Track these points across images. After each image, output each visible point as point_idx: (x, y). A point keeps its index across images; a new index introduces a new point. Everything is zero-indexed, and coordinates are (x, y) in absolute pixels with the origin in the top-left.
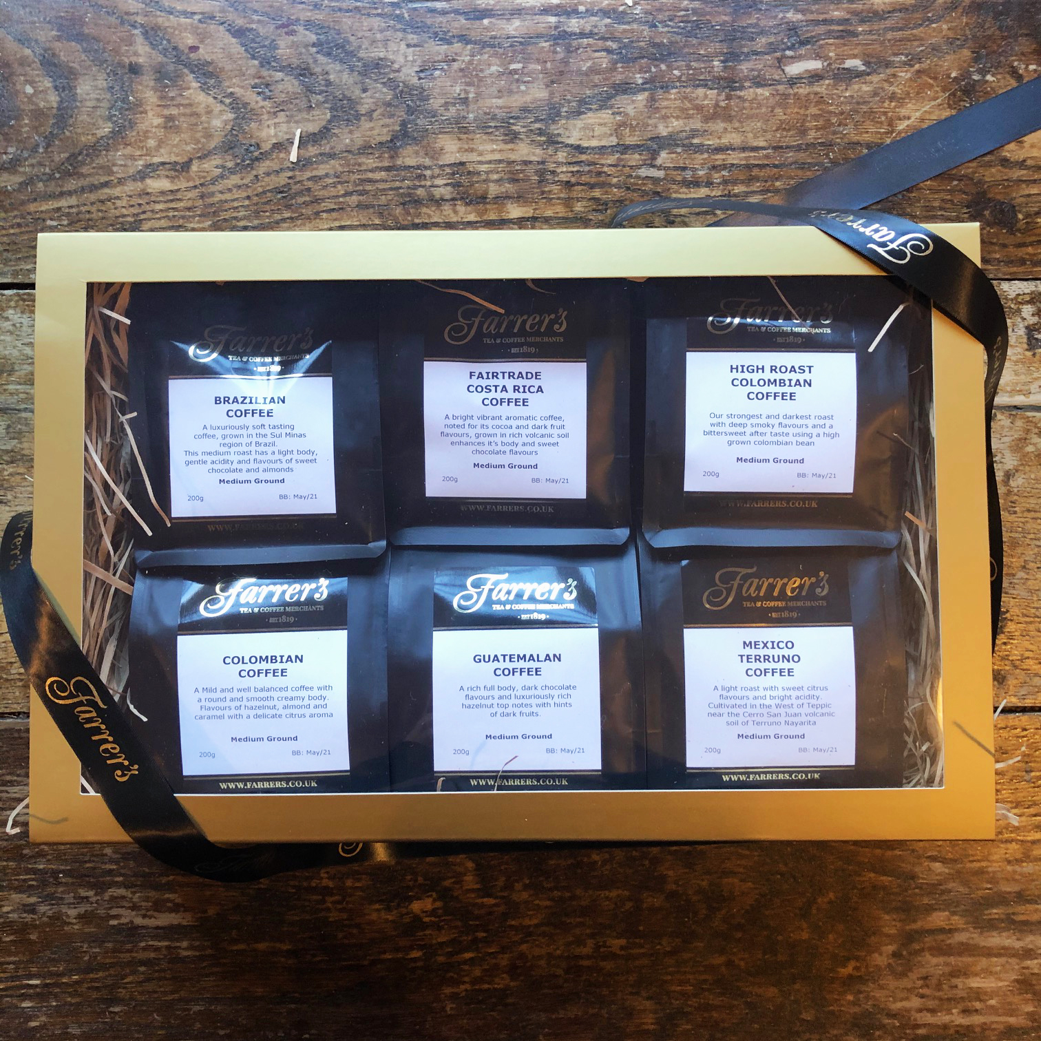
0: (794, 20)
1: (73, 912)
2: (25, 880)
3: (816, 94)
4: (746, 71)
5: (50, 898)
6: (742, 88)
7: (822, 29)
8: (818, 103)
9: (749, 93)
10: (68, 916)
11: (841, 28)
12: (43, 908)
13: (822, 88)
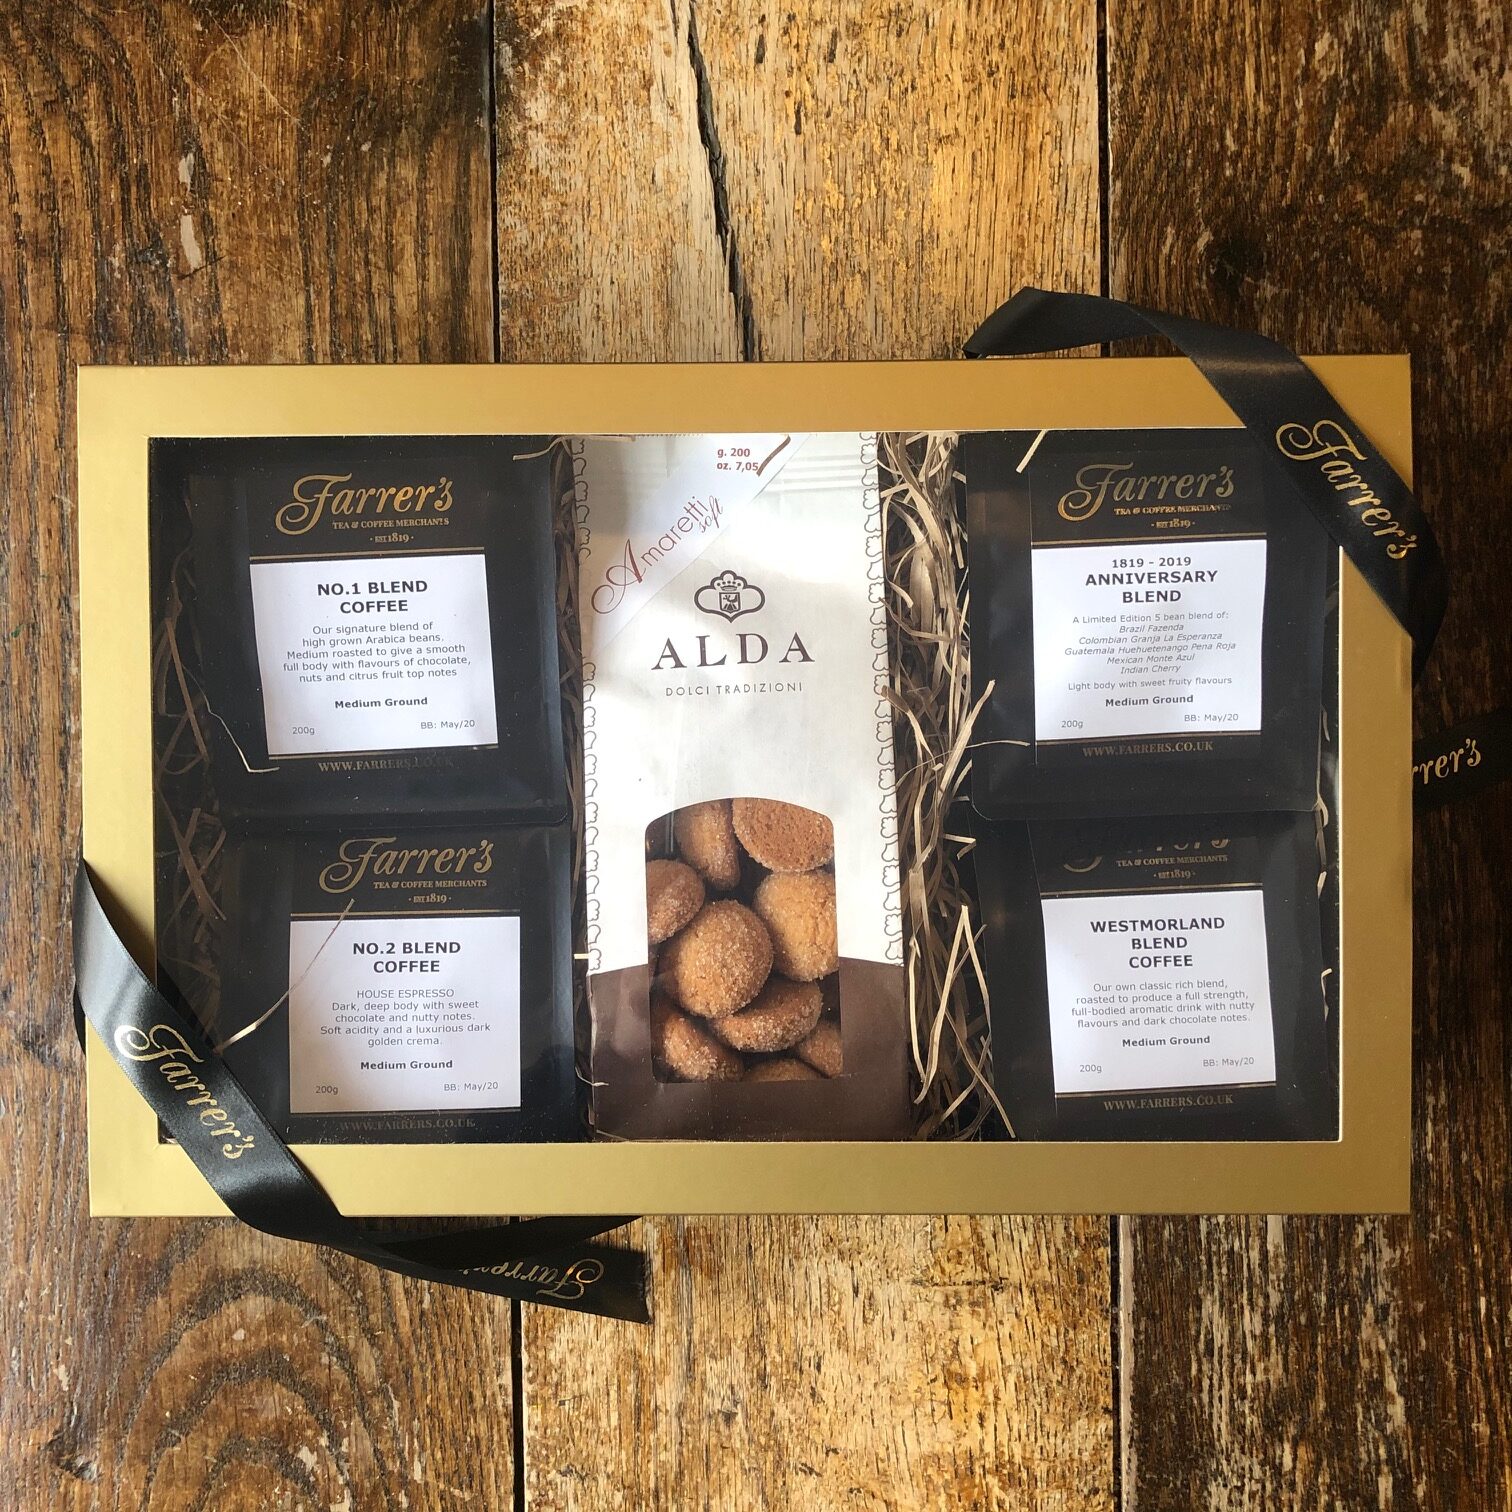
0: (123, 255)
1: (1387, 1254)
2: (1343, 1320)
3: (229, 224)
4: (197, 324)
5: (1367, 1285)
6: (222, 331)
7: (136, 216)
8: (242, 221)
9: (230, 320)
10: (1392, 1260)
11: (134, 189)
12: (1381, 1296)
13: (220, 215)
